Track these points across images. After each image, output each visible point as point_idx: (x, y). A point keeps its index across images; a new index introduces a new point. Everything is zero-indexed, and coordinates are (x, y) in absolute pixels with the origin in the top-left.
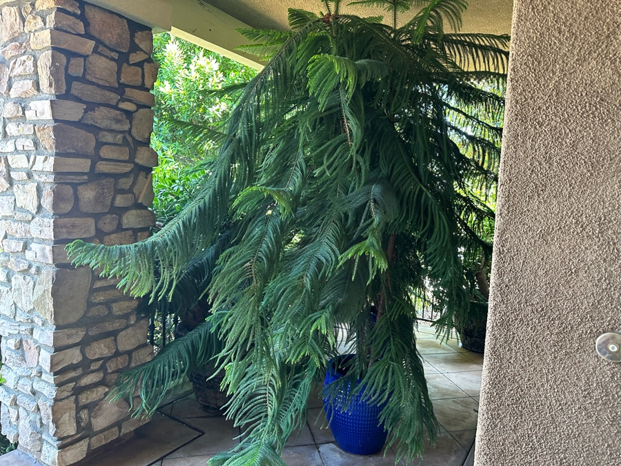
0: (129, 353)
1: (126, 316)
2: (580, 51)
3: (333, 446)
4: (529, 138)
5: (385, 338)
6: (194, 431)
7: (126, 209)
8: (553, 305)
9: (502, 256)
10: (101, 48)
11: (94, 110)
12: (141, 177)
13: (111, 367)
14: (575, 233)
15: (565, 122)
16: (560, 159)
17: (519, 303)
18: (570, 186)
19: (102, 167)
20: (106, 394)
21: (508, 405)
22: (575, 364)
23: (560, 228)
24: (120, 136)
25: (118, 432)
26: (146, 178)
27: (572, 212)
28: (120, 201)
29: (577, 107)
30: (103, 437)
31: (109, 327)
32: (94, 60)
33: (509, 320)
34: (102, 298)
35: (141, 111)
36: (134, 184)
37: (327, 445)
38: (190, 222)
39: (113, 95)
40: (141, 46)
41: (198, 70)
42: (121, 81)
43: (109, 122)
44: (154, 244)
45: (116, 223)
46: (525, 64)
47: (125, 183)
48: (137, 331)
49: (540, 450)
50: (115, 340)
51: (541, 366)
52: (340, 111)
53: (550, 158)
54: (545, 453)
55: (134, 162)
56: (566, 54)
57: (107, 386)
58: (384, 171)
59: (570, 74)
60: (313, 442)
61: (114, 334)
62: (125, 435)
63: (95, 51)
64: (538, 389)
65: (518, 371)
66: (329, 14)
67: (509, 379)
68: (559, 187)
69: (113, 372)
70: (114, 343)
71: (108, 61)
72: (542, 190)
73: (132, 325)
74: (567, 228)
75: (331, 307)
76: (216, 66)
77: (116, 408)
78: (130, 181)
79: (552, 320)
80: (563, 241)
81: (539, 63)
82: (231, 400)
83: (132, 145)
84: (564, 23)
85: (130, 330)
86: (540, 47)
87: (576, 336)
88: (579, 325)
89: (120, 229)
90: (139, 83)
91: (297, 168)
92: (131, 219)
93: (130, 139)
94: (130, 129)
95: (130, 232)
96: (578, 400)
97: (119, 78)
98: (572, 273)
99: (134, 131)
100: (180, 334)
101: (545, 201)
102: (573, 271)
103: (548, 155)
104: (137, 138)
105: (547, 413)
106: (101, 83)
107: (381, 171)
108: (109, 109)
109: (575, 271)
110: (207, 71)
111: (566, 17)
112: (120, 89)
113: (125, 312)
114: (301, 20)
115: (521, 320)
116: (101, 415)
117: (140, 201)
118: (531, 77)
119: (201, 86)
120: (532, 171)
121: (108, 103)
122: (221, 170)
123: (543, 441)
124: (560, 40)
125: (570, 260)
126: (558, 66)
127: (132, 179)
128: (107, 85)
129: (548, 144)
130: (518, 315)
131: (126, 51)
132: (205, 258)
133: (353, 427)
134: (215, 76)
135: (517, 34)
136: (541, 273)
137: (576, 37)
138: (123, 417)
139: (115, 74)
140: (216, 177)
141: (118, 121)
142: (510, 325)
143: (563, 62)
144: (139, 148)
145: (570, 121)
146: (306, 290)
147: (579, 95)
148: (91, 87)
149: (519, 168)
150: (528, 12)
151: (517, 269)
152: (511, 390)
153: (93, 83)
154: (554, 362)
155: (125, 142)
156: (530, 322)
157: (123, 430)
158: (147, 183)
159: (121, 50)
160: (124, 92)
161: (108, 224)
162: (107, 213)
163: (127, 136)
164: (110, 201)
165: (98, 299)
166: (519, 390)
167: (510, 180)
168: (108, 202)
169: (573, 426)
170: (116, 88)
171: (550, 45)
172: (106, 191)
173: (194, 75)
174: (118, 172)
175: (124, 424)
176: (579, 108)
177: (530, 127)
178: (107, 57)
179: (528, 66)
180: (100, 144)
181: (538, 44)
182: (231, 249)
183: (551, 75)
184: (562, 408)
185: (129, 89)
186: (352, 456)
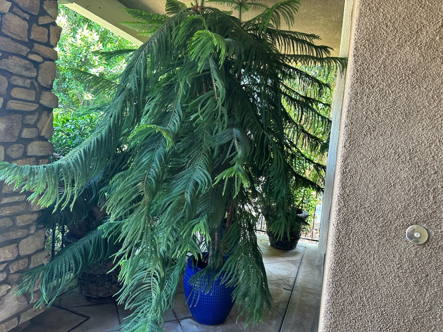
0: (29, 257)
1: (27, 227)
2: (399, 40)
3: (190, 320)
4: (365, 95)
5: (236, 238)
6: (81, 317)
7: (30, 140)
8: (379, 208)
9: (345, 175)
10: (15, 9)
11: (8, 58)
12: (44, 115)
13: (13, 268)
14: (394, 159)
15: (389, 86)
16: (385, 110)
17: (356, 207)
18: (392, 128)
19: (12, 105)
20: (8, 291)
21: (347, 277)
22: (392, 247)
23: (384, 156)
24: (28, 81)
25: (17, 322)
26: (48, 116)
27: (393, 145)
28: (26, 133)
29: (397, 76)
30: (4, 326)
31: (13, 235)
32: (9, 18)
33: (349, 219)
34: (8, 212)
35: (47, 63)
36: (38, 120)
37: (186, 320)
38: (89, 150)
39: (24, 48)
40: (48, 12)
41: (82, 39)
42: (31, 38)
43: (20, 69)
44: (60, 166)
45: (21, 151)
46: (364, 45)
47: (30, 119)
48: (36, 239)
49: (368, 307)
50: (18, 247)
51: (370, 249)
52: (210, 74)
53: (379, 109)
54: (371, 308)
55: (39, 103)
56: (390, 41)
57: (9, 284)
58: (238, 120)
59: (393, 54)
60: (175, 319)
61: (17, 241)
62: (22, 324)
63: (11, 11)
64: (368, 265)
65: (354, 254)
66: (197, 5)
67: (348, 259)
68: (384, 128)
69: (15, 273)
70: (17, 248)
71: (21, 20)
72: (373, 131)
73: (32, 234)
74: (388, 156)
75: (206, 215)
76: (97, 38)
77: (16, 302)
78: (35, 118)
79: (378, 218)
80: (386, 164)
81: (373, 45)
82: (122, 289)
83: (38, 89)
84: (390, 20)
85: (30, 239)
86: (374, 35)
87: (393, 227)
88: (396, 220)
89: (25, 156)
90: (46, 41)
91: (175, 114)
92: (34, 148)
93: (36, 84)
94: (37, 76)
95: (33, 159)
96: (394, 270)
97: (29, 35)
98: (391, 186)
99: (39, 78)
100: (69, 241)
101: (375, 138)
102: (392, 185)
103: (377, 107)
104: (42, 84)
105: (373, 281)
106: (14, 37)
107: (235, 119)
108: (20, 59)
109: (394, 185)
110: (90, 40)
111: (391, 17)
112: (30, 43)
113: (27, 223)
114: (174, 8)
115: (357, 218)
116: (3, 308)
117: (42, 134)
118: (367, 55)
119: (84, 51)
120: (367, 117)
121: (20, 53)
122: (115, 112)
123: (370, 300)
124: (386, 32)
125: (390, 177)
126: (385, 49)
127: (37, 116)
128: (19, 39)
129: (378, 100)
130: (355, 215)
131: (36, 14)
132: (92, 181)
133: (207, 305)
134: (96, 45)
135: (358, 25)
136: (371, 186)
137: (397, 31)
138: (22, 309)
139: (26, 31)
140: (111, 117)
141: (27, 69)
142: (349, 222)
143: (388, 46)
144: (43, 92)
145: (392, 85)
146: (187, 203)
147: (399, 68)
148: (6, 39)
149: (358, 115)
150: (366, 11)
151: (355, 184)
152: (349, 267)
153: (7, 36)
154: (378, 246)
155: (32, 86)
156: (363, 220)
157: (21, 320)
158: (49, 120)
159: (32, 13)
160: (33, 46)
161: (15, 151)
162: (15, 143)
163: (34, 82)
164: (18, 133)
165: (5, 213)
166: (355, 266)
167: (352, 123)
168: (17, 133)
169: (391, 288)
170: (27, 43)
171: (380, 34)
172: (15, 124)
173: (79, 42)
174: (26, 110)
175: (23, 315)
176: (398, 77)
177: (366, 88)
178: (20, 17)
179: (365, 47)
180: (11, 86)
181: (372, 33)
182: (121, 173)
183: (381, 54)
184: (383, 277)
185: (37, 44)
186: (205, 326)
